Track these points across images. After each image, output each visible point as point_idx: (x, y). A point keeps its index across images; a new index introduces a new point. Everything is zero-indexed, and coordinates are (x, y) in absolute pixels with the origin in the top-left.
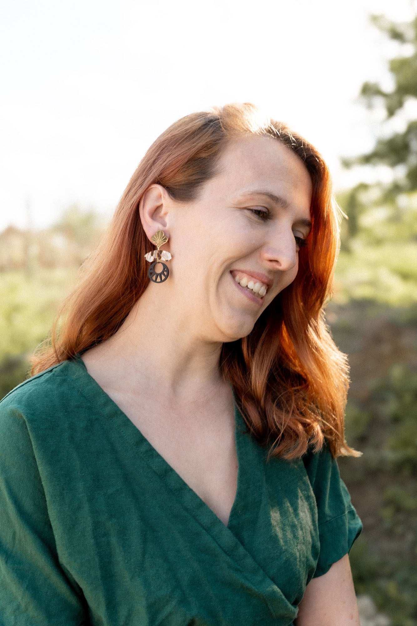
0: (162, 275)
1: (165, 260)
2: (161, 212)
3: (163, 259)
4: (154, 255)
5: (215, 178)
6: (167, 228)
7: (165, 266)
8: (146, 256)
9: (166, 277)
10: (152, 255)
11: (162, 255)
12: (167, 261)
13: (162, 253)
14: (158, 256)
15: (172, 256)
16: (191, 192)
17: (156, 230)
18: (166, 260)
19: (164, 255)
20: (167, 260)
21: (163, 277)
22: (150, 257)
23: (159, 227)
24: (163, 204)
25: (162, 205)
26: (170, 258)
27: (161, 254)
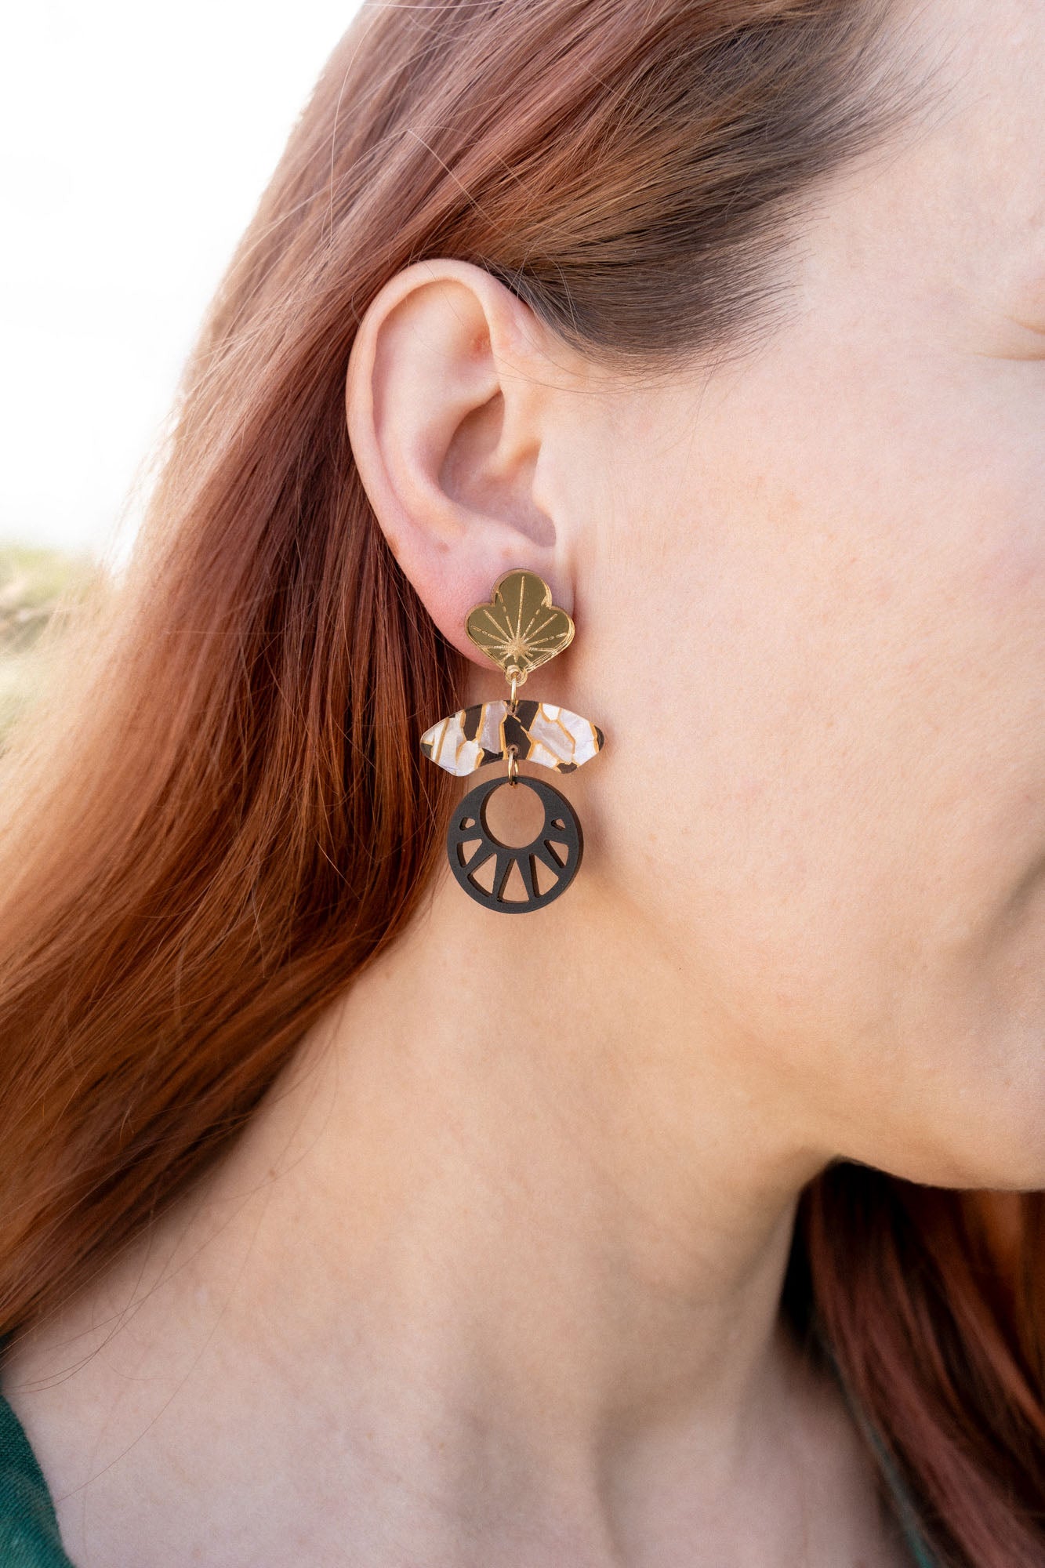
0: (540, 865)
1: (552, 763)
2: (494, 446)
3: (543, 756)
4: (483, 731)
5: (861, 161)
6: (559, 554)
7: (555, 803)
8: (433, 737)
9: (567, 874)
10: (470, 732)
11: (533, 732)
12: (567, 768)
13: (538, 719)
14: (509, 741)
15: (601, 739)
16: (697, 275)
17: (493, 570)
18: (562, 766)
19: (548, 733)
20: (568, 762)
21: (547, 879)
22: (459, 749)
23: (507, 554)
24: (504, 390)
25: (498, 395)
26: (585, 751)
27: (528, 724)
